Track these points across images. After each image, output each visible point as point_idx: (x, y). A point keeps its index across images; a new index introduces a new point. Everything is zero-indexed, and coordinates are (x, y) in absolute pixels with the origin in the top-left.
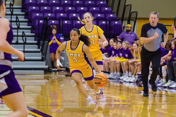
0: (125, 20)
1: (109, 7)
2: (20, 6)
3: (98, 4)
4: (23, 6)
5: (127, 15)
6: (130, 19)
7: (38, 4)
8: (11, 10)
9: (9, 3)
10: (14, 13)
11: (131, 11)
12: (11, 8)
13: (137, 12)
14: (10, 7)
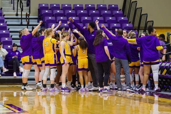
0: (141, 29)
1: (125, 16)
2: (37, 17)
3: (114, 14)
4: (39, 16)
5: (143, 25)
6: (146, 28)
7: (54, 14)
8: (28, 20)
9: (26, 13)
10: (30, 23)
11: (147, 21)
12: (28, 19)
13: (153, 21)
14: (26, 17)
